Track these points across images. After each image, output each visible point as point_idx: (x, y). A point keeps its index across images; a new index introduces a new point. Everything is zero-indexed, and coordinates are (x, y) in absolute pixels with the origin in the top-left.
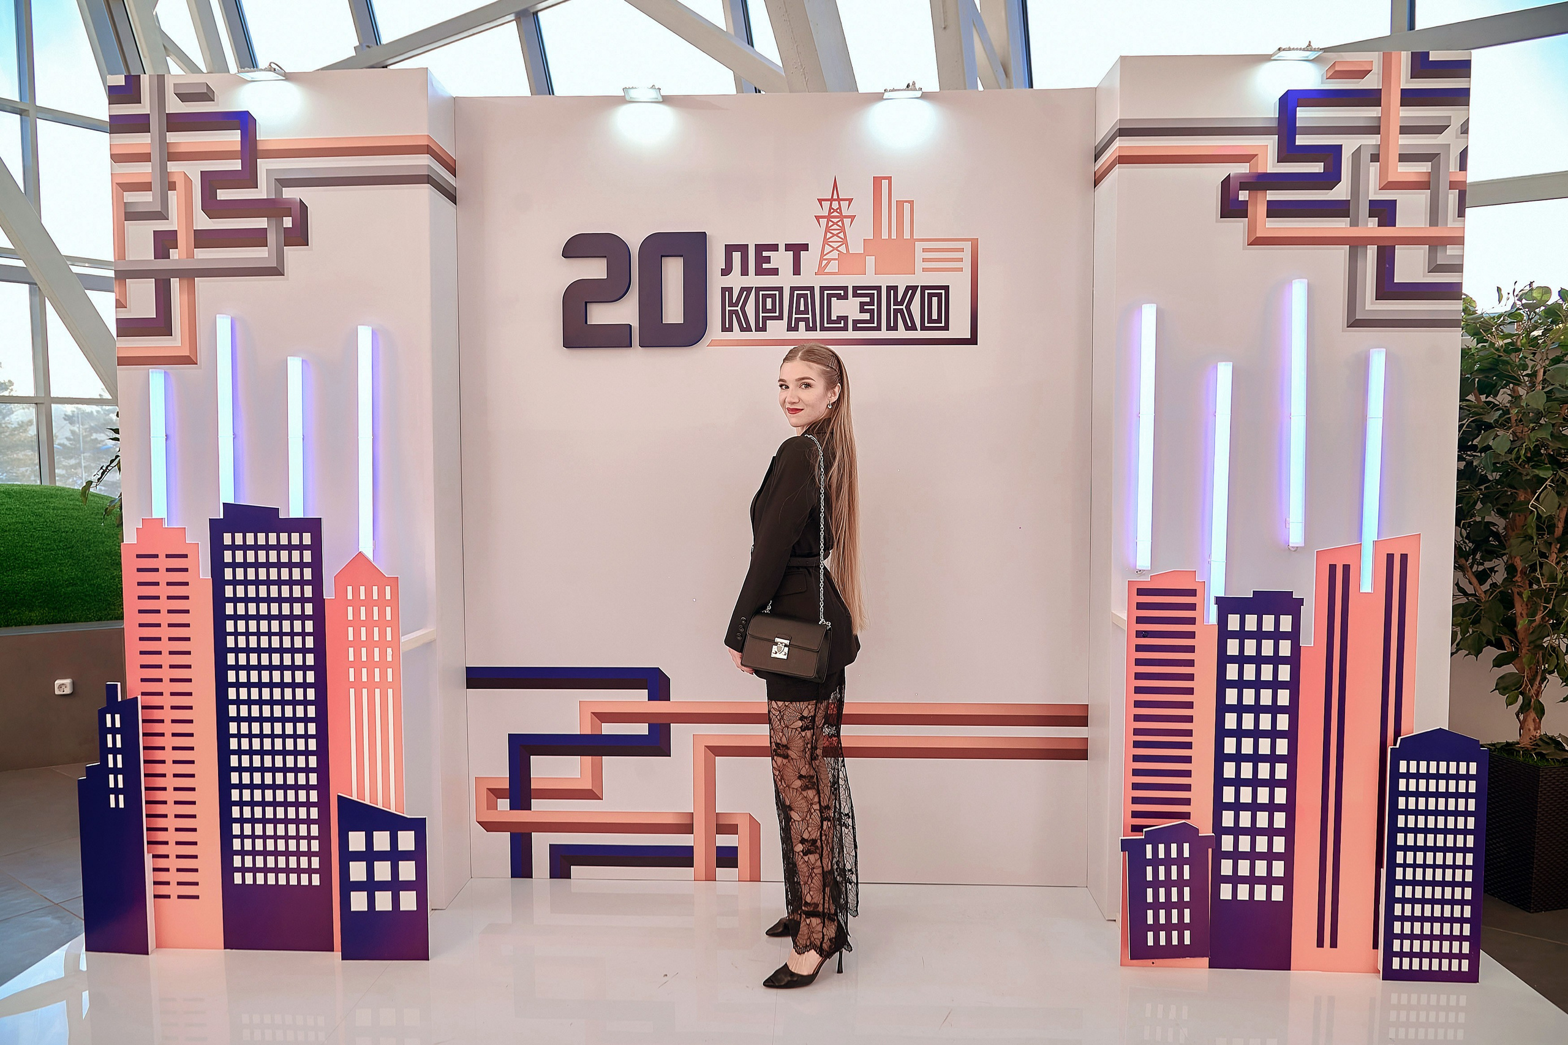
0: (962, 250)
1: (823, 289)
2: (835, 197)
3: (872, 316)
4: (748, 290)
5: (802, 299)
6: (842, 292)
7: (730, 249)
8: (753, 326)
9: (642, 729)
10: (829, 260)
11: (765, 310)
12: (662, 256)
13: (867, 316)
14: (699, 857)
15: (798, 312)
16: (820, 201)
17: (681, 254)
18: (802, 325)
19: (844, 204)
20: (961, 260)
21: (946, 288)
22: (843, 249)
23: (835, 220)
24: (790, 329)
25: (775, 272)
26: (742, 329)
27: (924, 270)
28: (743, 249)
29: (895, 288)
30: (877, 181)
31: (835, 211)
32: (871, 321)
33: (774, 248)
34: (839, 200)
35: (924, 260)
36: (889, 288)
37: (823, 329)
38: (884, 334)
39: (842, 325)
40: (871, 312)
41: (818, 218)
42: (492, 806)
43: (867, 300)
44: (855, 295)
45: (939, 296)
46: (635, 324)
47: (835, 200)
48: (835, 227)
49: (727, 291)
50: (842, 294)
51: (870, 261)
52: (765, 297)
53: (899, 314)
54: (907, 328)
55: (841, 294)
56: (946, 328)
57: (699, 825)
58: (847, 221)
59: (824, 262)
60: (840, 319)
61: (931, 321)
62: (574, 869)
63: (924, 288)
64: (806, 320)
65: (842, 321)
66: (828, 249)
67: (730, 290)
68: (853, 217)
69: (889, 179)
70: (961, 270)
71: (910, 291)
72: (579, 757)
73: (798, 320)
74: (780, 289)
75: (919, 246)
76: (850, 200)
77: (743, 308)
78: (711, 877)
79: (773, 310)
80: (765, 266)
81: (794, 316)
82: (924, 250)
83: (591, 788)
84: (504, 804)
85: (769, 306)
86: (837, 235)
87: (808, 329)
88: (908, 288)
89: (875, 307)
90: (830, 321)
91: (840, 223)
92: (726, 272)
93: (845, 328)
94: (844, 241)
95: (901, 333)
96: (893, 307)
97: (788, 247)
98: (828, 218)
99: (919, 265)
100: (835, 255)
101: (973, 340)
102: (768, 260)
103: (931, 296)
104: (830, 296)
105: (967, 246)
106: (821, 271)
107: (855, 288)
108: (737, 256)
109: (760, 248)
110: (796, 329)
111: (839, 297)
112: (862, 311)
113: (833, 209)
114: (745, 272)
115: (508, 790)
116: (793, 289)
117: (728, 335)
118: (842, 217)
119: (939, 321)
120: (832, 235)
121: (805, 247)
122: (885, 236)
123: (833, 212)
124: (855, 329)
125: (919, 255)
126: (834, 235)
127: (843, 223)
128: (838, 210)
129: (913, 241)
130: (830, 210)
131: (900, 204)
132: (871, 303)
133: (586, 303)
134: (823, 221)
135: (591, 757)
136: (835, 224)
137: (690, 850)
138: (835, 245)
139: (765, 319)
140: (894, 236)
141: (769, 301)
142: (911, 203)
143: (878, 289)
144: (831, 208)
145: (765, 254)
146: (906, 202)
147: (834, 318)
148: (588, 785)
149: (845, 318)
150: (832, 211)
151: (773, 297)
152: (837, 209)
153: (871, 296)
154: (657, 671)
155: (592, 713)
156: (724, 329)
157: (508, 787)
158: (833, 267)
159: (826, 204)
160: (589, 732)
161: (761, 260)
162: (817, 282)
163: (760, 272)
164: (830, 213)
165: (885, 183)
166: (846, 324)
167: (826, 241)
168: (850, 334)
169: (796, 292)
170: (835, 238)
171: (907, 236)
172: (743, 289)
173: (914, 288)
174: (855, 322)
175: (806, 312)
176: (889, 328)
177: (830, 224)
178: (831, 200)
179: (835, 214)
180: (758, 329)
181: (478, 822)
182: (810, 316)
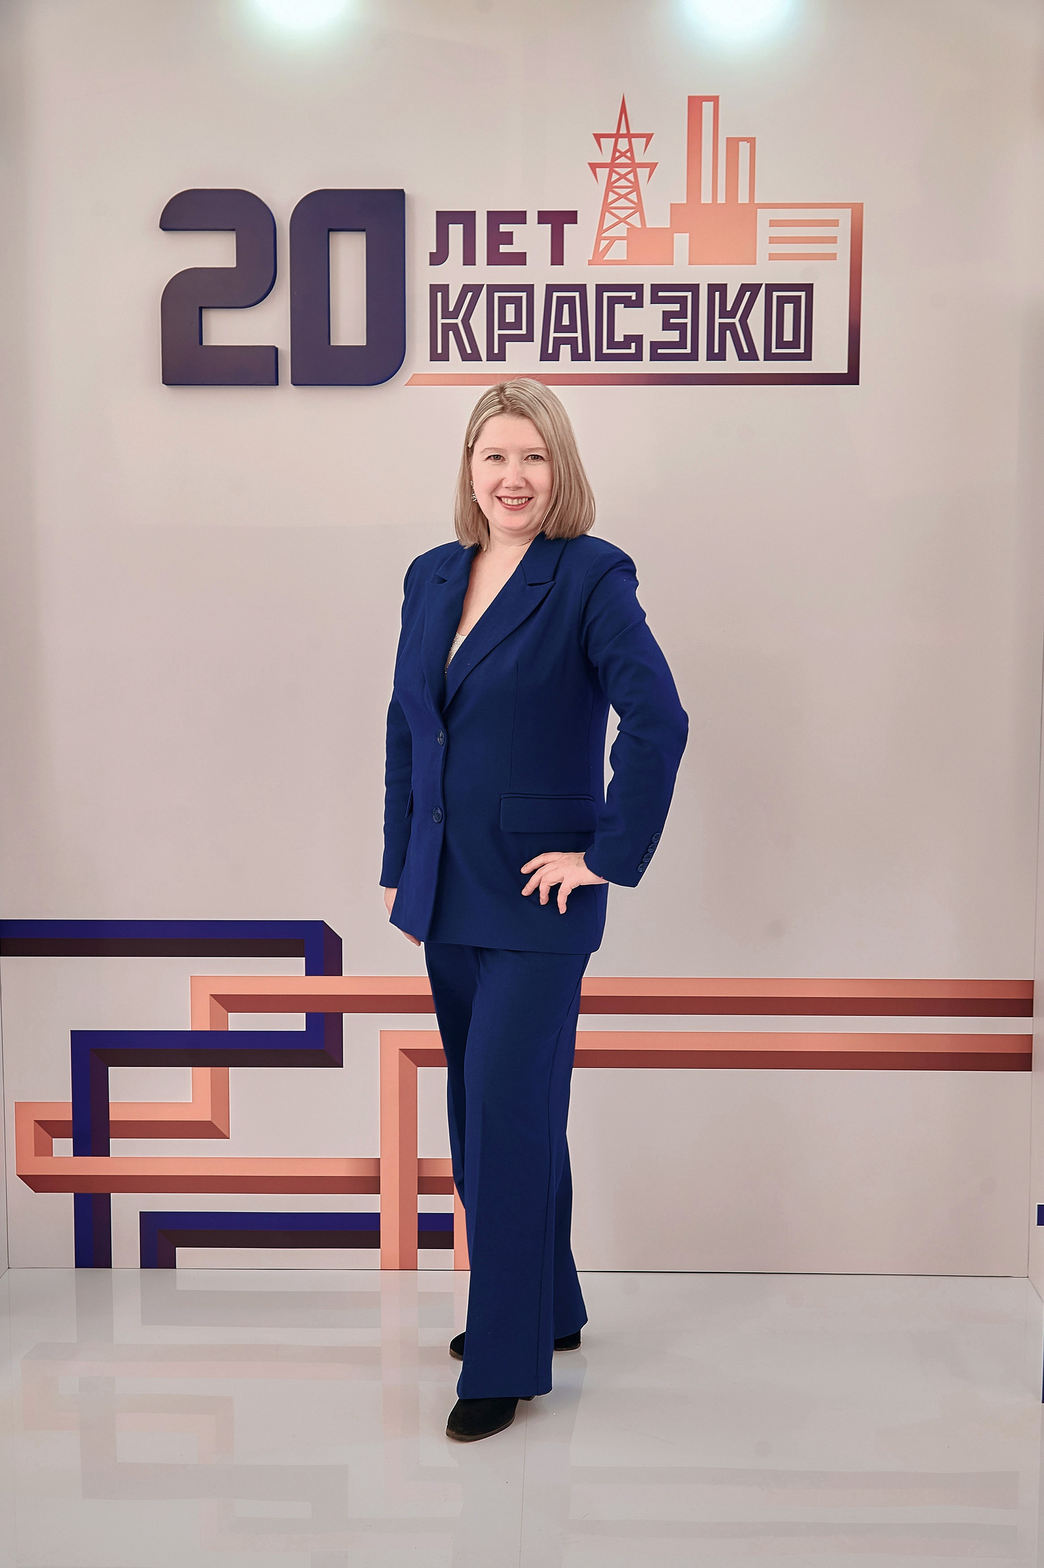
0: (835, 223)
1: (601, 289)
2: (623, 131)
3: (683, 336)
4: (476, 289)
5: (566, 307)
6: (633, 295)
7: (444, 219)
8: (483, 352)
9: (296, 1022)
10: (613, 240)
11: (503, 325)
12: (330, 230)
13: (674, 336)
14: (389, 1230)
15: (559, 328)
16: (598, 137)
17: (363, 228)
18: (565, 350)
19: (639, 143)
20: (833, 240)
21: (808, 288)
22: (635, 220)
23: (622, 171)
24: (545, 356)
25: (520, 259)
26: (465, 357)
27: (772, 257)
28: (467, 219)
29: (722, 288)
30: (695, 103)
31: (623, 154)
32: (682, 344)
33: (519, 217)
34: (629, 136)
35: (773, 240)
36: (712, 288)
37: (601, 357)
38: (702, 366)
39: (633, 350)
40: (682, 328)
41: (594, 167)
42: (44, 1150)
43: (676, 307)
44: (655, 300)
45: (796, 301)
46: (284, 345)
47: (623, 136)
48: (623, 182)
49: (439, 290)
50: (634, 298)
51: (681, 241)
52: (503, 302)
53: (728, 332)
54: (742, 356)
55: (631, 297)
56: (807, 356)
57: (390, 1179)
58: (643, 173)
59: (604, 243)
60: (629, 339)
61: (781, 344)
62: (181, 1253)
63: (771, 288)
64: (573, 342)
65: (633, 345)
66: (609, 220)
67: (445, 288)
68: (652, 166)
69: (715, 99)
70: (833, 257)
71: (748, 294)
72: (191, 1068)
73: (558, 342)
74: (529, 289)
75: (764, 216)
76: (649, 137)
77: (466, 321)
78: (408, 1265)
79: (517, 325)
80: (503, 249)
81: (552, 335)
82: (773, 223)
83: (210, 1120)
84: (64, 1146)
85: (510, 318)
86: (625, 196)
87: (575, 357)
88: (744, 288)
89: (688, 321)
90: (612, 344)
91: (631, 177)
92: (439, 257)
93: (638, 356)
94: (638, 207)
95: (732, 364)
96: (718, 321)
97: (544, 217)
98: (612, 166)
99: (763, 249)
100: (621, 230)
101: (851, 377)
102: (508, 238)
103: (782, 301)
104: (612, 301)
105: (845, 217)
106: (598, 259)
107: (655, 288)
108: (456, 232)
109: (495, 218)
110: (555, 357)
111: (628, 303)
112: (667, 326)
113: (619, 152)
114: (469, 259)
115: (71, 1123)
116: (551, 289)
117: (440, 367)
118: (634, 166)
119: (795, 344)
120: (617, 196)
121: (572, 217)
122: (706, 198)
123: (619, 157)
124: (654, 357)
125: (764, 231)
126: (620, 197)
127: (636, 176)
128: (628, 154)
129: (753, 207)
130: (614, 153)
131: (733, 144)
132: (682, 314)
133: (201, 309)
134: (603, 173)
135: (210, 1068)
136: (623, 177)
137: (374, 1218)
138: (622, 214)
139: (503, 339)
140: (721, 200)
141: (510, 309)
142: (752, 141)
143: (694, 289)
144: (615, 150)
145: (503, 228)
146: (743, 139)
147: (619, 338)
148: (205, 1115)
149: (639, 339)
150: (618, 154)
151: (517, 301)
152: (627, 151)
153: (682, 301)
154: (321, 926)
155: (211, 995)
156: (435, 357)
157: (71, 1119)
158: (619, 251)
159: (608, 143)
160: (207, 1028)
161: (496, 238)
162: (592, 278)
163: (495, 258)
164: (614, 159)
165: (708, 107)
166: (639, 348)
167: (607, 207)
168: (646, 366)
169: (555, 295)
170: (622, 203)
171: (743, 198)
172: (466, 289)
173: (754, 289)
174: (655, 345)
175: (572, 328)
176: (711, 356)
177: (615, 177)
178: (617, 136)
179: (623, 160)
180: (491, 357)
181: (19, 1176)
182: (579, 335)
